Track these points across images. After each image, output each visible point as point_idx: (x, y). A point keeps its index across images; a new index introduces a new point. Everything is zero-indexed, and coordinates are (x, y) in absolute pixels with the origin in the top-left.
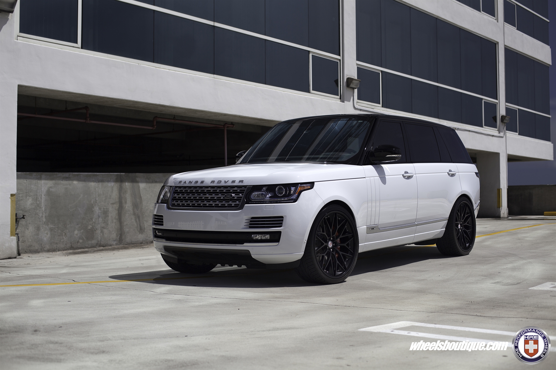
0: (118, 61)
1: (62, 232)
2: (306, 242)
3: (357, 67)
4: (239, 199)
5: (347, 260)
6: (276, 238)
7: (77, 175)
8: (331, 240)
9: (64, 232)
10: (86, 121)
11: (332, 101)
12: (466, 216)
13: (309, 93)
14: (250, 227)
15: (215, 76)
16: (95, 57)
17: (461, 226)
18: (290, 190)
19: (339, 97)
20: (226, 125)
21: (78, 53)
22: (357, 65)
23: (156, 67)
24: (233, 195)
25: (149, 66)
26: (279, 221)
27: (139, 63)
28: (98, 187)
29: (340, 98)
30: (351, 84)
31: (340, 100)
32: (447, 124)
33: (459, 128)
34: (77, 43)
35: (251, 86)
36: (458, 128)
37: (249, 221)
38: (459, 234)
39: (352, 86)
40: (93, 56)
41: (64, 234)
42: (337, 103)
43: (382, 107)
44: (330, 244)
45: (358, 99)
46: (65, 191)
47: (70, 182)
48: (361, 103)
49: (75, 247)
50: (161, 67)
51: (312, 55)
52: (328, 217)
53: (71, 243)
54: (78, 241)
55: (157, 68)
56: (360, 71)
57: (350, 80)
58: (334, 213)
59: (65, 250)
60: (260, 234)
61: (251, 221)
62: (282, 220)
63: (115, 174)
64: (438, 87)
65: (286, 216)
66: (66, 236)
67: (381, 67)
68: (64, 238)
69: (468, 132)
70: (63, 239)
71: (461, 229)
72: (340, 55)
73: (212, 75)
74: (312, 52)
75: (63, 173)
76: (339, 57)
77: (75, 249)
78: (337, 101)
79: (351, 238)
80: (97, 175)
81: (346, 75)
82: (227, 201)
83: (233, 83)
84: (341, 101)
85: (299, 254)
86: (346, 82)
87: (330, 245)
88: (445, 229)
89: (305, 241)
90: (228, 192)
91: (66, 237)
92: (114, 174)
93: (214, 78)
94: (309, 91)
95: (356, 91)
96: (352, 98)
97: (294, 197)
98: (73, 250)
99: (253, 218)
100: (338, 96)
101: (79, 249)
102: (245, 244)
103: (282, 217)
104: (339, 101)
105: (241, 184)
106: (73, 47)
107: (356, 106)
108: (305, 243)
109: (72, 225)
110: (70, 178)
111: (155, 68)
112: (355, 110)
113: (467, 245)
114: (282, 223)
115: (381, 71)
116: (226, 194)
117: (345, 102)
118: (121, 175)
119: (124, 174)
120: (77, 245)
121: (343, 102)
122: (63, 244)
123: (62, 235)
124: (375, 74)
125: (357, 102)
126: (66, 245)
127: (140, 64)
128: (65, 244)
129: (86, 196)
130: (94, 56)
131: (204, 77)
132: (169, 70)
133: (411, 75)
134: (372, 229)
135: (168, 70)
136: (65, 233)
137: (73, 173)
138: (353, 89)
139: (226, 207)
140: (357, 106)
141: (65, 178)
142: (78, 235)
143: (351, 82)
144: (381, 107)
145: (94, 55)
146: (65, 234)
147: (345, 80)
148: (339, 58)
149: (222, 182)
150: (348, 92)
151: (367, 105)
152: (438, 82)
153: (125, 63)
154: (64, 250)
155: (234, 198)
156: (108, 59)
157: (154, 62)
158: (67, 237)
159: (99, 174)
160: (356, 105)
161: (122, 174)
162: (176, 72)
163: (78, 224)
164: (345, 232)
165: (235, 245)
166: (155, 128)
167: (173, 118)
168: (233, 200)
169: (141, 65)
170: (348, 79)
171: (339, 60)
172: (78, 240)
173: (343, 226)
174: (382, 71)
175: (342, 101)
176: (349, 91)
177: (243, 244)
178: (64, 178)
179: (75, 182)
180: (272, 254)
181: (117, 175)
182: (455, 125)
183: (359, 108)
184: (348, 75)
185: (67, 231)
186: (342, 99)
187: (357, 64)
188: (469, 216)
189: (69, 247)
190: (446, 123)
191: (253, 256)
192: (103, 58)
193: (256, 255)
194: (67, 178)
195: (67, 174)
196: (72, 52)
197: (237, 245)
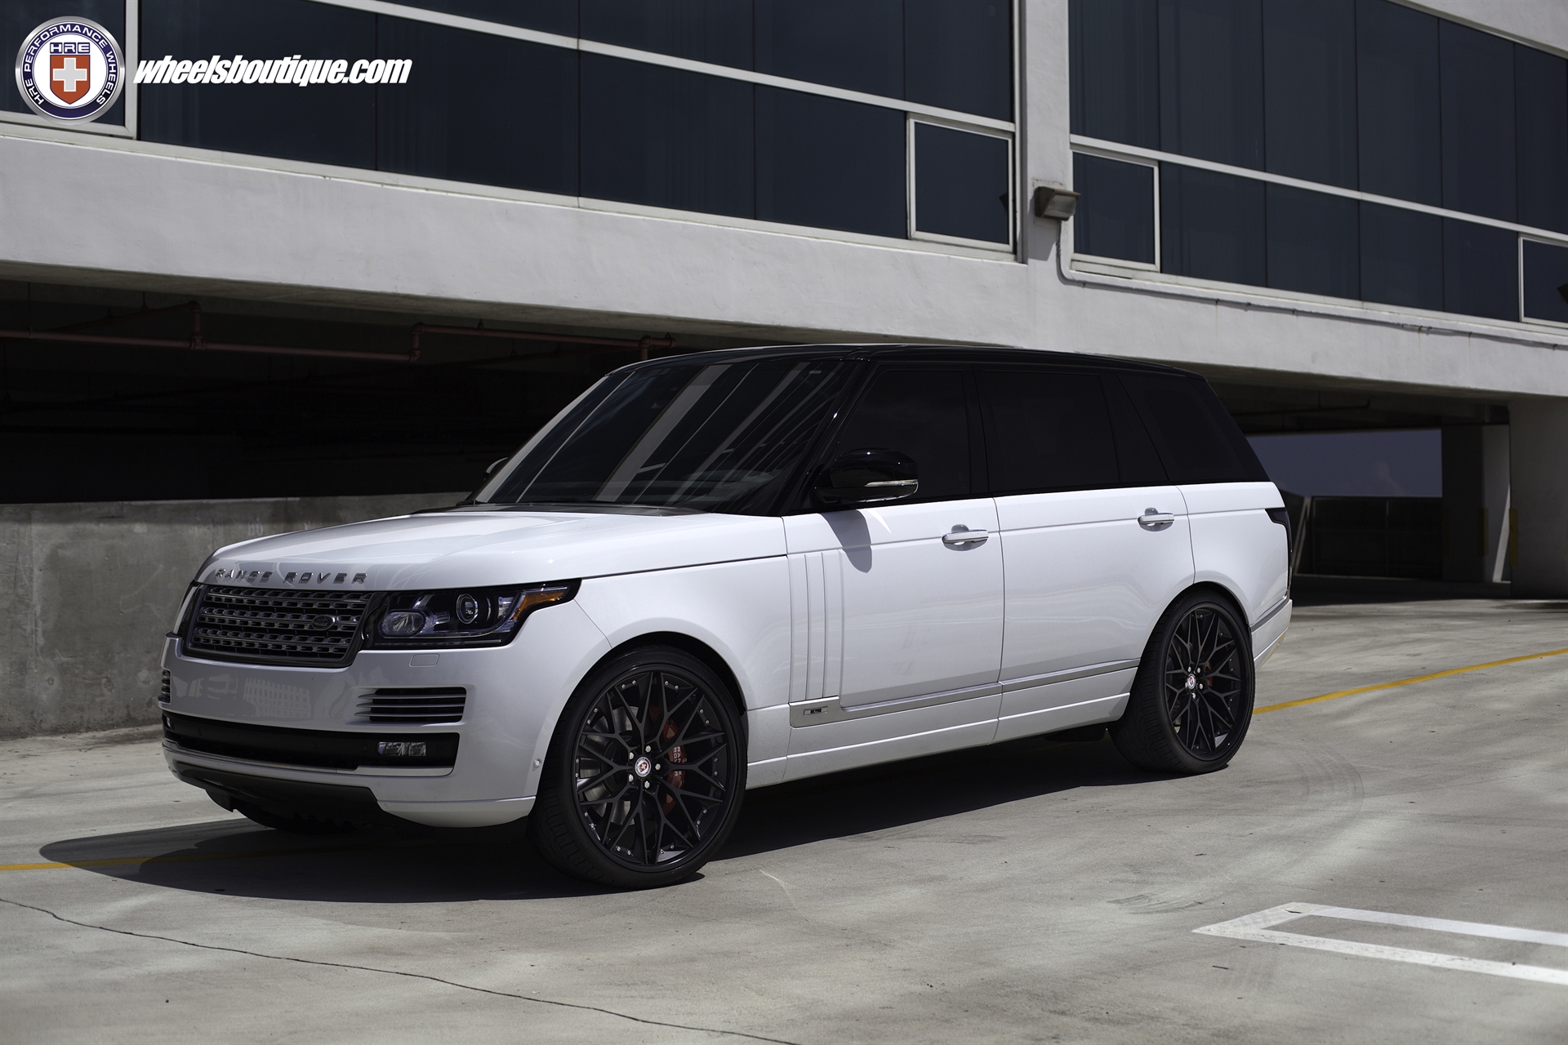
0: (257, 171)
1: (99, 676)
2: (540, 765)
3: (1074, 153)
4: (348, 633)
5: (705, 812)
6: (443, 752)
7: (147, 508)
8: (647, 755)
9: (103, 675)
10: (191, 346)
11: (985, 261)
12: (1216, 649)
13: (907, 238)
14: (374, 720)
15: (583, 201)
16: (180, 163)
17: (1198, 681)
18: (495, 607)
19: (1009, 247)
20: (648, 341)
21: (124, 155)
22: (1071, 148)
23: (382, 184)
24: (334, 620)
25: (361, 181)
26: (452, 700)
27: (325, 175)
28: (213, 542)
29: (1015, 252)
30: (1049, 207)
31: (1013, 256)
32: (1391, 314)
33: (1432, 326)
34: (124, 125)
35: (706, 225)
36: (1430, 328)
37: (372, 701)
38: (1188, 707)
39: (1051, 211)
40: (174, 159)
41: (104, 680)
42: (1001, 265)
43: (1161, 272)
44: (644, 766)
45: (1077, 250)
46: (108, 556)
47: (124, 527)
48: (1085, 264)
49: (140, 718)
50: (400, 184)
51: (916, 123)
52: (629, 685)
53: (128, 707)
54: (151, 699)
55: (385, 186)
56: (1083, 163)
57: (1044, 196)
58: (650, 672)
59: (109, 729)
60: (405, 742)
61: (375, 702)
62: (463, 701)
63: (269, 502)
64: (1358, 201)
65: (472, 687)
66: (110, 688)
67: (1159, 149)
68: (105, 691)
69: (1465, 339)
70: (102, 695)
71: (1196, 690)
72: (1012, 120)
73: (573, 200)
74: (916, 115)
75: (99, 504)
76: (1011, 124)
77: (140, 726)
78: (1002, 260)
79: (719, 745)
80: (210, 507)
81: (1033, 179)
82: (320, 635)
83: (644, 220)
84: (1016, 260)
85: (521, 801)
86: (1031, 201)
87: (643, 768)
88: (1129, 694)
89: (537, 763)
90: (325, 610)
91: (111, 690)
92: (264, 503)
93: (579, 207)
94: (905, 235)
95: (1068, 227)
96: (1054, 247)
97: (505, 629)
98: (134, 726)
99: (380, 692)
100: (1008, 243)
101: (152, 724)
102: (361, 770)
103: (462, 691)
104: (1009, 262)
105: (358, 587)
106: (111, 136)
107: (1069, 273)
108: (535, 767)
109: (128, 655)
110: (122, 517)
111: (379, 186)
112: (1065, 284)
113: (1219, 740)
114: (461, 710)
115: (1157, 163)
116: (317, 616)
117: (1030, 261)
118: (286, 502)
119: (298, 499)
120: (146, 710)
121: (1024, 262)
122: (102, 710)
123: (100, 684)
124: (1139, 174)
125: (1072, 260)
126: (113, 712)
127: (330, 177)
128: (109, 711)
129: (174, 569)
130: (178, 160)
131: (543, 207)
132: (427, 189)
133: (1265, 170)
134: (812, 712)
135: (424, 191)
136: (107, 677)
137: (133, 503)
138: (1058, 220)
139: (314, 655)
140: (1074, 272)
141: (107, 517)
142: (149, 683)
143: (1048, 200)
144: (1157, 272)
145: (176, 157)
146: (109, 680)
147: (1030, 195)
148: (1012, 130)
149: (312, 578)
150: (1038, 232)
151: (1107, 267)
152: (1358, 190)
153: (280, 176)
154: (104, 727)
155: (336, 628)
156: (225, 168)
157: (376, 169)
158: (113, 691)
159: (216, 504)
160: (1068, 268)
161: (290, 499)
162: (450, 194)
163: (148, 652)
164: (698, 727)
165: (334, 771)
166: (416, 358)
167: (476, 326)
168: (334, 634)
169: (332, 179)
170: (1039, 191)
171: (1011, 135)
172: (150, 696)
173: (690, 707)
174: (1160, 163)
175: (1020, 260)
176: (1047, 227)
177: (354, 768)
178: (101, 517)
179: (139, 528)
180: (435, 802)
181: (275, 503)
182: (1420, 318)
183: (1077, 279)
184: (1041, 181)
185: (115, 671)
186: (1020, 254)
187: (1071, 143)
188: (1231, 648)
189: (120, 718)
190: (1387, 314)
191: (384, 807)
192: (208, 165)
193: (389, 804)
194: (113, 517)
195: (113, 507)
196: (104, 152)
197: (338, 771)
